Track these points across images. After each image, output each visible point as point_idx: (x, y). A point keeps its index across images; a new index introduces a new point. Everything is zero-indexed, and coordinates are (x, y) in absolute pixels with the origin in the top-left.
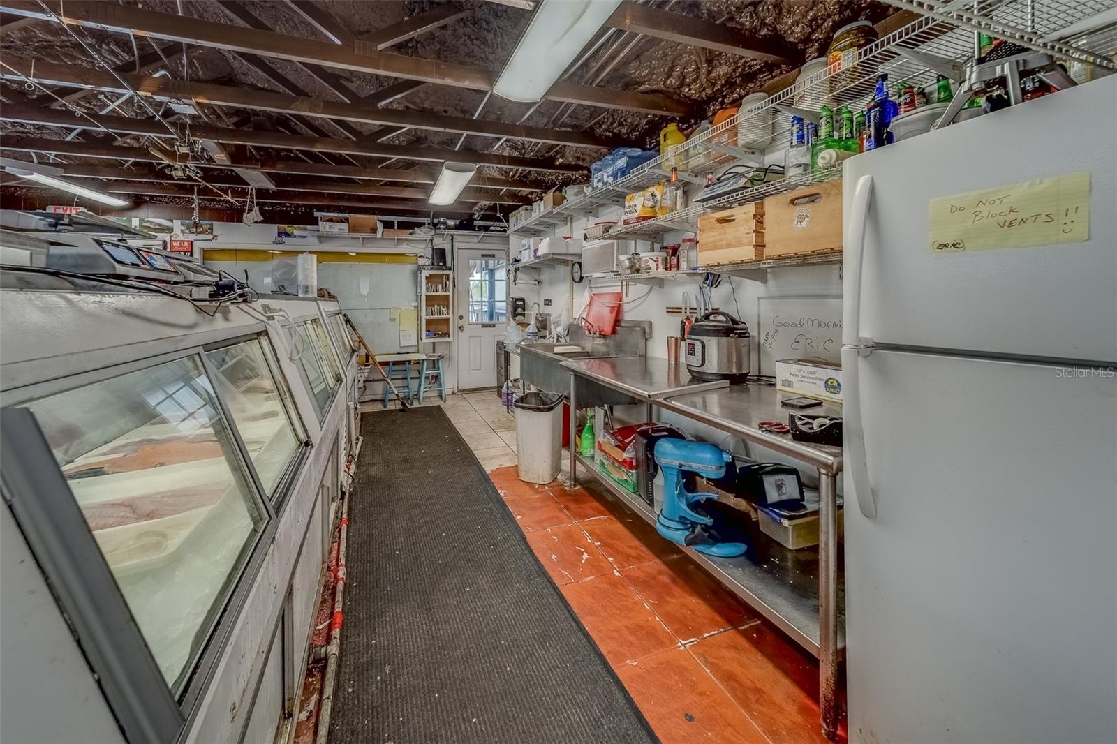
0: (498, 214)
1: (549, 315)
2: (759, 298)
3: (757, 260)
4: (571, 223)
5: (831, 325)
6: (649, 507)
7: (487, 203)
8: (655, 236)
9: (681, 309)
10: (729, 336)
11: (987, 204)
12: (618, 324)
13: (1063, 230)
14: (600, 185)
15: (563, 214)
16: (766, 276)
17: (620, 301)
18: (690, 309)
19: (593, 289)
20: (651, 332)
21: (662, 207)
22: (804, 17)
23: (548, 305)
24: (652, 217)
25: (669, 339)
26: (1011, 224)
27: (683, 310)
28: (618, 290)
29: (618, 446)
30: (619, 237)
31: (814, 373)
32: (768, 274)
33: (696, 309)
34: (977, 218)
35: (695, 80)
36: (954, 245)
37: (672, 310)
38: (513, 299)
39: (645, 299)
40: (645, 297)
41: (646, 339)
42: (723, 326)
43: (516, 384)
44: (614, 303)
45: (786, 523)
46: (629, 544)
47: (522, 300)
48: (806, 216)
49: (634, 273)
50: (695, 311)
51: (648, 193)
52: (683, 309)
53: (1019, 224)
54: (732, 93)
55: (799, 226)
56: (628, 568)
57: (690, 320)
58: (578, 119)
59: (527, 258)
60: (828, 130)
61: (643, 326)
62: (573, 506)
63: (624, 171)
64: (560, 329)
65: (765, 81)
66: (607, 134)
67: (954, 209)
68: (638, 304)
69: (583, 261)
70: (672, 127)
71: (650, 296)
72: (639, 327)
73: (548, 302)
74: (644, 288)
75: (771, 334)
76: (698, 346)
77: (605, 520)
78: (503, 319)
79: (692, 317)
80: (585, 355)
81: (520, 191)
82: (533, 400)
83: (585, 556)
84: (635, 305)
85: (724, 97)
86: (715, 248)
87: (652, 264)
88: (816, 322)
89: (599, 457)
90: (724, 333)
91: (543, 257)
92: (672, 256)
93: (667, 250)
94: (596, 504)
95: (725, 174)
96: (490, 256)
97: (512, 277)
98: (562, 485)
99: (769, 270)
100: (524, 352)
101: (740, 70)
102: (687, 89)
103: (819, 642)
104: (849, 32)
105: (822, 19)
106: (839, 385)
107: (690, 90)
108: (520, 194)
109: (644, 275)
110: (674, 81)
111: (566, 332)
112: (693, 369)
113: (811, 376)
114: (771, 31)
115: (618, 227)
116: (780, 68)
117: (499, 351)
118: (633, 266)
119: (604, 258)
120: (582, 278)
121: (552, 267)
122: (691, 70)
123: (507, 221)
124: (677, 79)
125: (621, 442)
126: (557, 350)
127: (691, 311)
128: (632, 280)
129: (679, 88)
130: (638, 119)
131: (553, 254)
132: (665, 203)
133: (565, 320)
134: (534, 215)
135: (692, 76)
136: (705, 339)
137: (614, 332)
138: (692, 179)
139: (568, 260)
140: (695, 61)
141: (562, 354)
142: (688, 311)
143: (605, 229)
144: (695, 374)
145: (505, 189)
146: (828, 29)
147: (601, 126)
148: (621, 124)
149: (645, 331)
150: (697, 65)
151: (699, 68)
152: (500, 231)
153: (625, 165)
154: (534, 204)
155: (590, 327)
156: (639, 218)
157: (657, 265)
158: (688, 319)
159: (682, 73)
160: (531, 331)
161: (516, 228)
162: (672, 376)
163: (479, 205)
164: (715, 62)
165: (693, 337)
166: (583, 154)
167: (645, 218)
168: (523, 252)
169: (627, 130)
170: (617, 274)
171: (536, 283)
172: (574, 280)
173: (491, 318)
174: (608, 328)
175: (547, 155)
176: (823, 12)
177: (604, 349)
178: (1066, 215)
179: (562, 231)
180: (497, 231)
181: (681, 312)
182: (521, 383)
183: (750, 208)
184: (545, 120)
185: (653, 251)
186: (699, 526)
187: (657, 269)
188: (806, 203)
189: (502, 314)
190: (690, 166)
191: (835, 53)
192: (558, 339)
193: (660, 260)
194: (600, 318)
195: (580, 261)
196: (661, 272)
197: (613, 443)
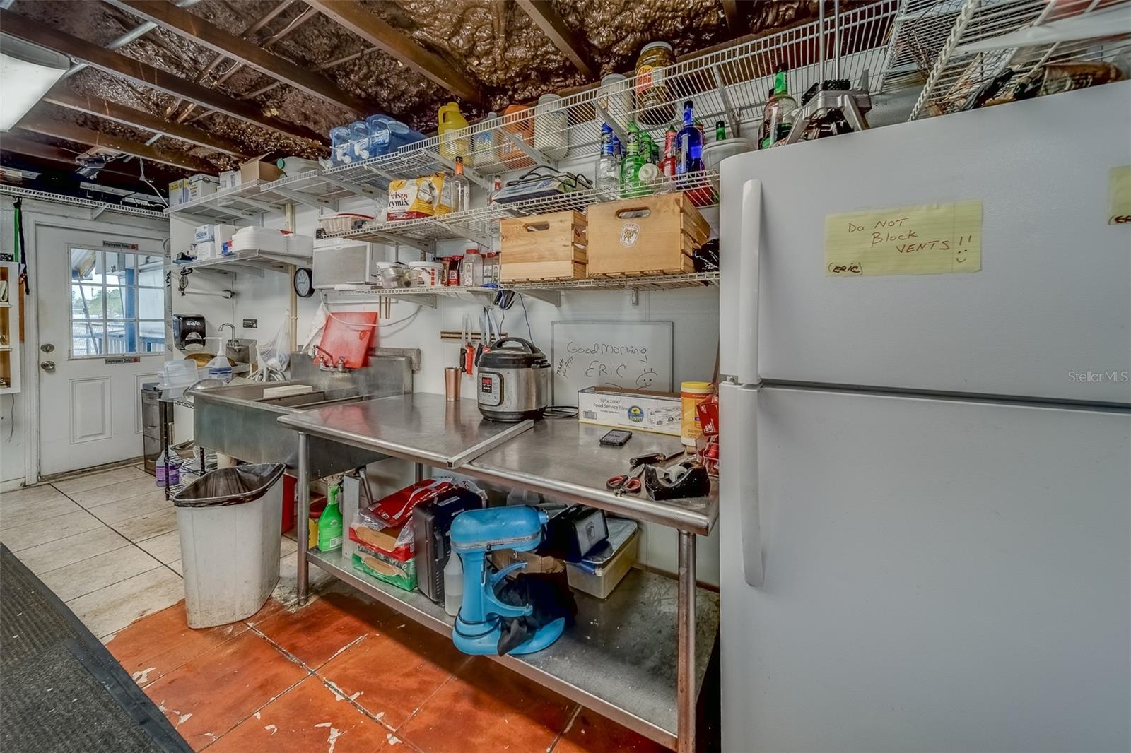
0: (142, 178)
1: (254, 342)
2: (553, 323)
3: (576, 278)
4: (293, 213)
5: (623, 350)
6: (436, 608)
7: (113, 152)
8: (428, 243)
9: (461, 334)
10: (530, 367)
11: (887, 224)
12: (370, 353)
13: (957, 259)
14: (347, 159)
15: (279, 197)
16: (560, 299)
17: (375, 323)
18: (472, 334)
19: (330, 307)
20: (420, 362)
21: (440, 206)
22: (613, 19)
23: (251, 327)
24: (428, 215)
25: (446, 371)
26: (910, 249)
27: (463, 336)
28: (375, 308)
29: (384, 531)
30: (375, 238)
31: (618, 402)
32: (562, 297)
33: (480, 334)
34: (876, 240)
35: (488, 53)
36: (851, 269)
37: (447, 335)
38: (179, 317)
39: (410, 323)
40: (410, 320)
41: (413, 372)
42: (523, 355)
43: (186, 452)
44: (366, 326)
45: (599, 572)
46: (405, 671)
47: (201, 319)
48: (635, 231)
49: (402, 287)
50: (479, 336)
51: (424, 182)
52: (464, 334)
53: (917, 250)
54: (524, 89)
55: (626, 241)
56: (409, 716)
57: (472, 347)
58: (310, 50)
59: (207, 254)
60: (636, 147)
61: (409, 355)
62: (304, 641)
63: (385, 149)
64: (274, 362)
65: (558, 87)
66: (358, 91)
67: (852, 228)
68: (400, 328)
69: (314, 268)
70: (452, 107)
71: (417, 318)
72: (403, 356)
73: (250, 324)
74: (410, 307)
75: (565, 361)
76: (496, 380)
77: (363, 644)
78: (159, 348)
79: (474, 343)
80: (320, 399)
81: (195, 146)
82: (222, 482)
83: (335, 733)
84: (396, 329)
85: (515, 91)
86: (524, 260)
87: (426, 277)
88: (609, 348)
89: (350, 549)
90: (525, 363)
91: (241, 256)
92: (450, 269)
93: (444, 262)
94: (346, 620)
95: (530, 174)
96: (125, 246)
97: (175, 282)
98: (282, 606)
99: (562, 293)
100: (201, 402)
101: (538, 61)
102: (476, 63)
103: (676, 730)
104: (658, 49)
105: (626, 31)
106: (642, 413)
107: (480, 64)
108: (192, 153)
109: (415, 289)
110: (461, 42)
111: (285, 366)
112: (486, 408)
113: (615, 405)
114: (579, 21)
115: (377, 222)
116: (574, 77)
117: (148, 401)
118: (400, 277)
119: (348, 266)
120: (311, 291)
121: (259, 272)
122: (485, 35)
123: (166, 195)
124: (466, 40)
125: (387, 521)
126: (269, 393)
127: (474, 336)
128: (395, 296)
129: (466, 56)
130: (406, 83)
131: (260, 252)
132: (445, 202)
133: (283, 348)
134: (221, 190)
135: (484, 46)
136: (501, 371)
137: (365, 363)
138: (476, 178)
139: (287, 265)
140: (492, 25)
141: (279, 400)
142: (470, 336)
143: (355, 223)
144: (489, 415)
145: (159, 134)
146: (629, 46)
147: (347, 75)
148: (379, 83)
149: (412, 362)
150: (493, 32)
151: (494, 38)
152: (147, 208)
153: (387, 141)
154: (222, 175)
155: (327, 357)
156: (412, 213)
157: (433, 279)
158: (469, 345)
159: (473, 34)
160: (217, 366)
161: (184, 206)
162: (451, 418)
163: (92, 152)
164: (514, 37)
165: (487, 369)
166: (315, 113)
167: (419, 215)
168: (199, 246)
169: (389, 94)
170: (375, 286)
171: (229, 294)
172: (297, 293)
173: (131, 346)
174: (356, 358)
175: (247, 96)
176: (630, 22)
177: (349, 386)
178: (960, 244)
179: (276, 222)
180: (140, 206)
181: (460, 338)
182: (195, 451)
183: (568, 217)
184: (243, 26)
185: (425, 260)
186: (515, 621)
187: (433, 284)
188: (632, 217)
189: (157, 340)
190: (476, 162)
191: (646, 67)
192: (270, 376)
193: (436, 273)
194: (343, 345)
195: (308, 267)
196: (439, 288)
197: (376, 528)
